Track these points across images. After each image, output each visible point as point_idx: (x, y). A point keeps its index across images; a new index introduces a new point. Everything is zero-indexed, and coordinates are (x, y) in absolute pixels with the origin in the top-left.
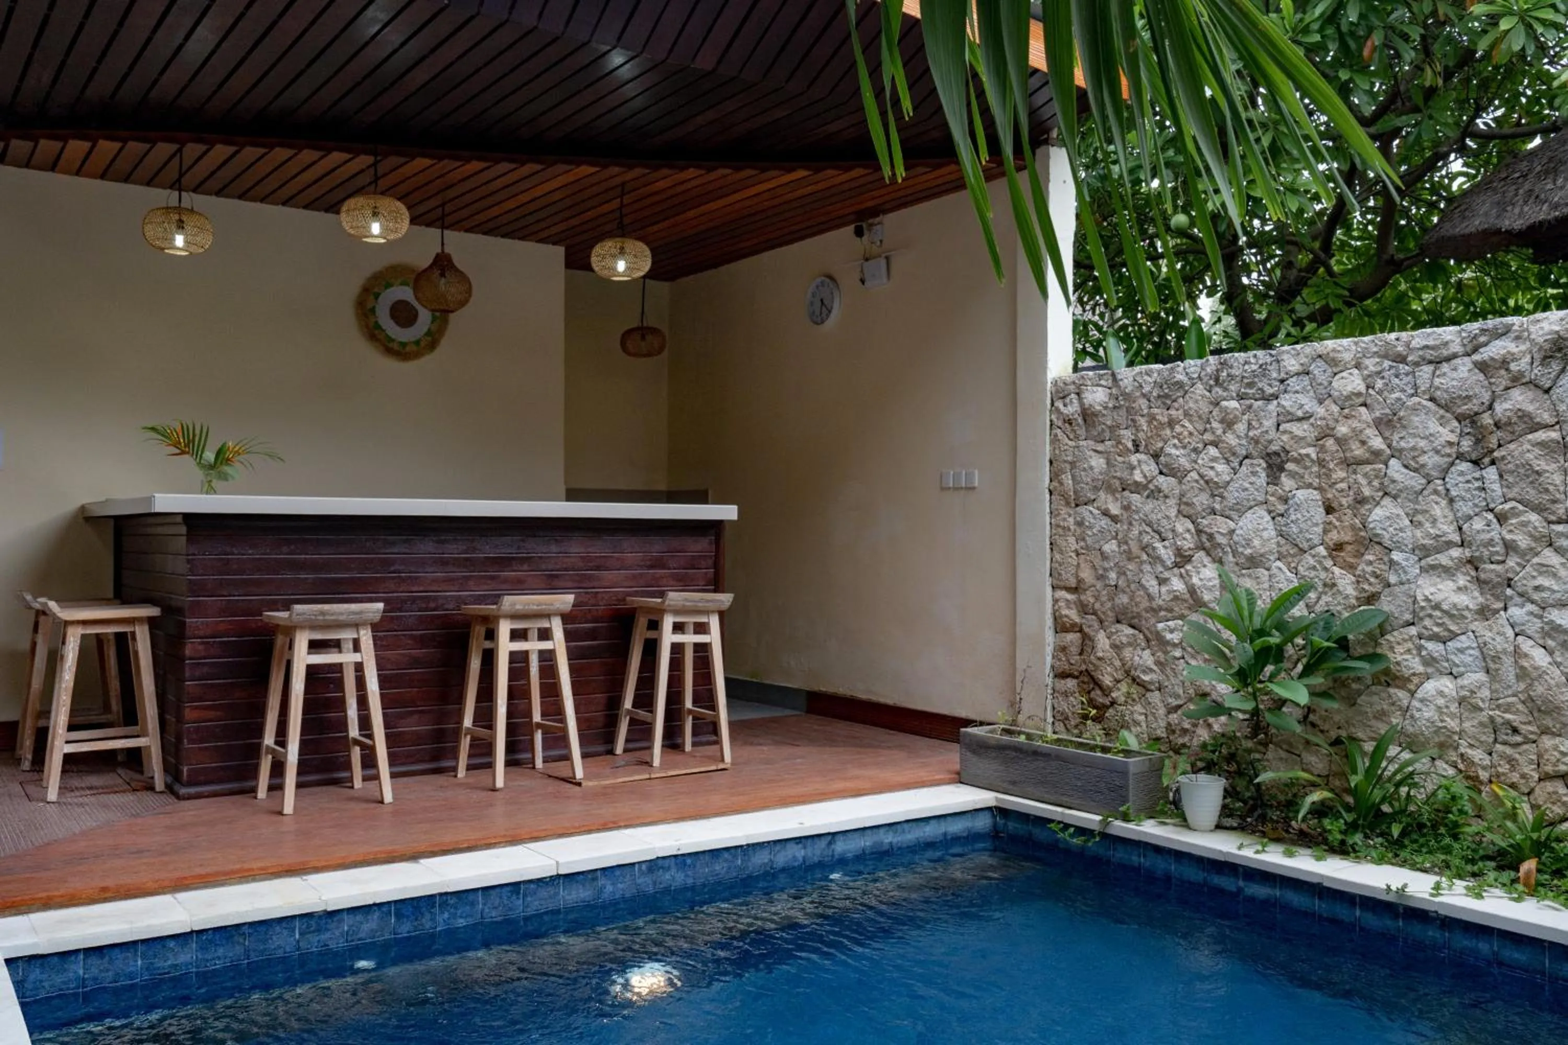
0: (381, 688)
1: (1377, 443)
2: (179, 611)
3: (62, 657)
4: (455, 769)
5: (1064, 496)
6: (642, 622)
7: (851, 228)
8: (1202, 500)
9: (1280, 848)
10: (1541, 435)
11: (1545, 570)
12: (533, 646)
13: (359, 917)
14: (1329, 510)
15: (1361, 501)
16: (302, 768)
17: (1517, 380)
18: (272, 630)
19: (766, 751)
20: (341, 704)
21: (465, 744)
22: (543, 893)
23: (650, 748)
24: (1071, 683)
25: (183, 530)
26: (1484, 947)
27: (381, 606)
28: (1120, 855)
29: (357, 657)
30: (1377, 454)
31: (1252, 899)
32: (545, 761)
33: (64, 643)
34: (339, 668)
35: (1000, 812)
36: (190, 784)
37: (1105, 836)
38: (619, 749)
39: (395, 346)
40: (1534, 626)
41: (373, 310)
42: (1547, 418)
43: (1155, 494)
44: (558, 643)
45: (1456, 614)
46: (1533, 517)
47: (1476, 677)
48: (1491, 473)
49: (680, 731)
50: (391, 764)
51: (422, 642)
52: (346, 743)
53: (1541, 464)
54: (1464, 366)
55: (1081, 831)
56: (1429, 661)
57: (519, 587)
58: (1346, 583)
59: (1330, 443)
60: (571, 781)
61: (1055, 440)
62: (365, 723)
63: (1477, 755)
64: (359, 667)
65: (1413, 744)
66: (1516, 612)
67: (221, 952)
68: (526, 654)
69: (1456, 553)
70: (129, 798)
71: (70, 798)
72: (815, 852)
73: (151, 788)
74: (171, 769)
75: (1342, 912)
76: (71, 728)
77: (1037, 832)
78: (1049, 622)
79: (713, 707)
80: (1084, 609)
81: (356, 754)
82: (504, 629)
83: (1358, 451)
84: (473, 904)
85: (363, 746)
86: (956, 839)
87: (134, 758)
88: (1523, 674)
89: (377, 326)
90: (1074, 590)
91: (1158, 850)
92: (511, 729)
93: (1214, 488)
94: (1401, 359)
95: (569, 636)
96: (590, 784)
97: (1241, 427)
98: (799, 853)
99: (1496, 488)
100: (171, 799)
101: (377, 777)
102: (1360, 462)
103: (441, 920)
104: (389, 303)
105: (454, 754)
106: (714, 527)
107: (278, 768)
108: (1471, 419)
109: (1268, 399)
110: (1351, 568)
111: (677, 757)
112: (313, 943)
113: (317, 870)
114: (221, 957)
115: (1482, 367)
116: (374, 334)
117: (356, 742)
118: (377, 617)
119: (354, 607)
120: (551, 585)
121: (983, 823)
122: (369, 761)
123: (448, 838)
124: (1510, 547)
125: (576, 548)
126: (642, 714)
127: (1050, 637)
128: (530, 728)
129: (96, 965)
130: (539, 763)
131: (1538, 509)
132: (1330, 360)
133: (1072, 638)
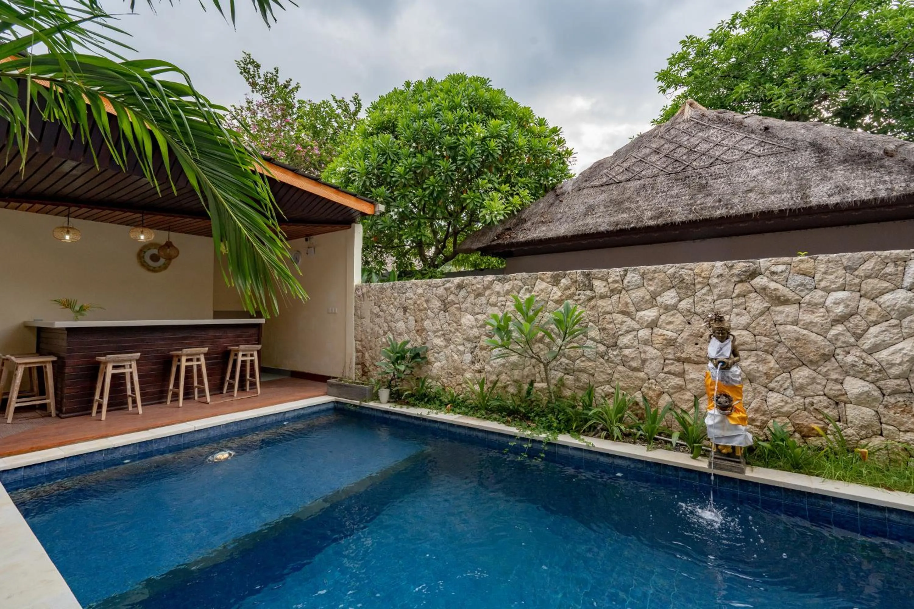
0: (139, 378)
1: (425, 306)
2: (63, 358)
3: (16, 375)
4: (166, 402)
5: (358, 316)
6: (232, 354)
7: (304, 239)
8: (389, 318)
9: (399, 406)
10: (456, 306)
11: (457, 336)
12: (195, 363)
13: (126, 448)
14: (416, 322)
15: (422, 320)
16: (109, 405)
17: (451, 292)
18: (99, 363)
19: (273, 389)
20: (125, 385)
21: (170, 394)
22: (190, 436)
23: (233, 391)
24: (360, 366)
25: (66, 332)
26: (436, 425)
27: (139, 354)
28: (364, 411)
29: (131, 370)
30: (425, 308)
31: (392, 420)
32: (199, 397)
33: (17, 370)
34: (124, 374)
35: (337, 402)
36: (65, 413)
37: (360, 407)
38: (225, 392)
39: (151, 268)
40: (455, 349)
41: (143, 257)
42: (457, 302)
43: (379, 316)
44: (203, 362)
45: (440, 347)
46: (455, 324)
47: (444, 362)
48: (447, 314)
49: (245, 385)
50: (142, 402)
51: (155, 364)
52: (126, 397)
53: (456, 312)
54: (442, 288)
55: (355, 406)
56: (436, 358)
57: (190, 346)
58: (419, 339)
59: (416, 305)
60: (206, 403)
61: (356, 301)
62: (133, 390)
63: (444, 380)
64: (131, 373)
65: (432, 378)
66: (452, 346)
67: (75, 463)
68: (192, 366)
69: (441, 332)
70: (41, 420)
71: (16, 421)
72: (279, 418)
73: (50, 416)
74: (59, 409)
75: (410, 420)
76: (19, 397)
77: (345, 407)
78: (354, 350)
79: (255, 378)
80: (363, 346)
81: (130, 400)
82: (184, 359)
83: (422, 308)
84: (166, 441)
85: (132, 397)
86: (323, 411)
87: (44, 407)
88: (453, 361)
89: (145, 262)
90: (360, 341)
91: (372, 409)
92: (186, 388)
93: (392, 315)
94: (430, 286)
95: (206, 359)
96: (213, 403)
97: (398, 300)
98: (274, 418)
99: (448, 318)
100: (58, 419)
101: (137, 407)
102: (422, 310)
103: (155, 447)
104: (149, 255)
105: (166, 397)
106: (259, 326)
107: (100, 406)
108: (443, 301)
109: (404, 293)
110: (420, 336)
111: (244, 393)
112: (110, 457)
113: (112, 436)
114: (76, 464)
115: (445, 289)
116: (144, 264)
117: (130, 396)
118: (138, 358)
119: (129, 355)
120: (202, 345)
121: (331, 406)
122: (134, 401)
123: (159, 423)
124: (450, 331)
125: (211, 333)
126: (232, 381)
127: (354, 354)
128: (193, 388)
129: (28, 472)
130: (196, 398)
131: (456, 322)
132: (415, 285)
133: (360, 354)
